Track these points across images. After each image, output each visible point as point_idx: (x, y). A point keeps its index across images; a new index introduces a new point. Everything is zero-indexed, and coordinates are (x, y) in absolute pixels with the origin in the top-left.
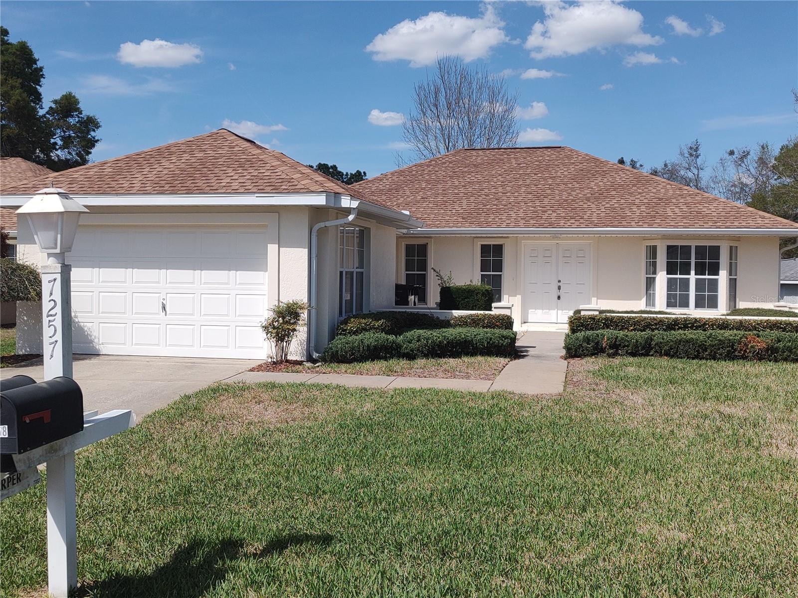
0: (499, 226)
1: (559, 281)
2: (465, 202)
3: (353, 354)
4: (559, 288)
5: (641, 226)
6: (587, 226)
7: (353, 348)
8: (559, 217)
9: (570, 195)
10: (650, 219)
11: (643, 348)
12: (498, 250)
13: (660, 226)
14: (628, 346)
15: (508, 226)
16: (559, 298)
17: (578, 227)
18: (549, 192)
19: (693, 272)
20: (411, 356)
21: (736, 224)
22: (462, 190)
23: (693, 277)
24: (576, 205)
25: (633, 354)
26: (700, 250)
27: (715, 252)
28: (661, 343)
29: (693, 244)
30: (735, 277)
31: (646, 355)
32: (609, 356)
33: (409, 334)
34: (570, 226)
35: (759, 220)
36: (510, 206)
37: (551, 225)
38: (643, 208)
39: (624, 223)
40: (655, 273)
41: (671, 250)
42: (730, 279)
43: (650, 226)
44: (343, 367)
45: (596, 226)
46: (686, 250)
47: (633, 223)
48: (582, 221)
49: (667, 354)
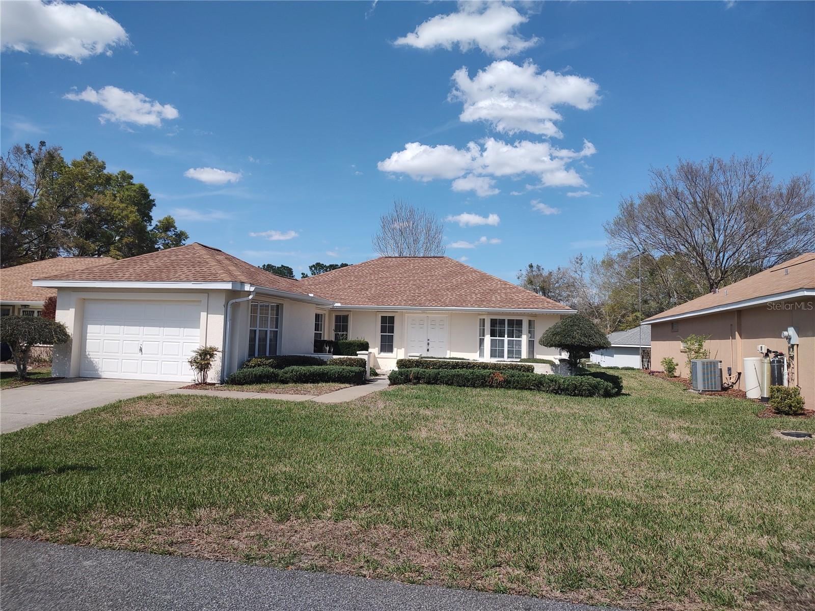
0: (389, 305)
1: (428, 340)
2: (373, 289)
3: (245, 379)
4: (428, 344)
5: (474, 307)
6: (441, 306)
7: (245, 376)
8: (427, 300)
9: (438, 286)
10: (480, 302)
11: (434, 379)
12: (392, 319)
13: (485, 306)
14: (424, 378)
15: (394, 305)
16: (428, 350)
17: (436, 306)
18: (426, 284)
19: (506, 336)
20: (284, 382)
21: (531, 306)
22: (375, 282)
23: (506, 339)
24: (440, 293)
25: (428, 383)
26: (511, 322)
27: (519, 323)
28: (443, 376)
29: (506, 318)
30: (533, 339)
31: (436, 383)
32: (415, 384)
33: (287, 369)
34: (431, 306)
35: (546, 305)
36: (400, 292)
37: (420, 305)
38: (479, 295)
39: (464, 305)
40: (484, 336)
41: (494, 322)
42: (529, 340)
43: (479, 306)
44: (235, 387)
45: (447, 306)
46: (502, 322)
47: (469, 305)
48: (439, 303)
49: (447, 384)
